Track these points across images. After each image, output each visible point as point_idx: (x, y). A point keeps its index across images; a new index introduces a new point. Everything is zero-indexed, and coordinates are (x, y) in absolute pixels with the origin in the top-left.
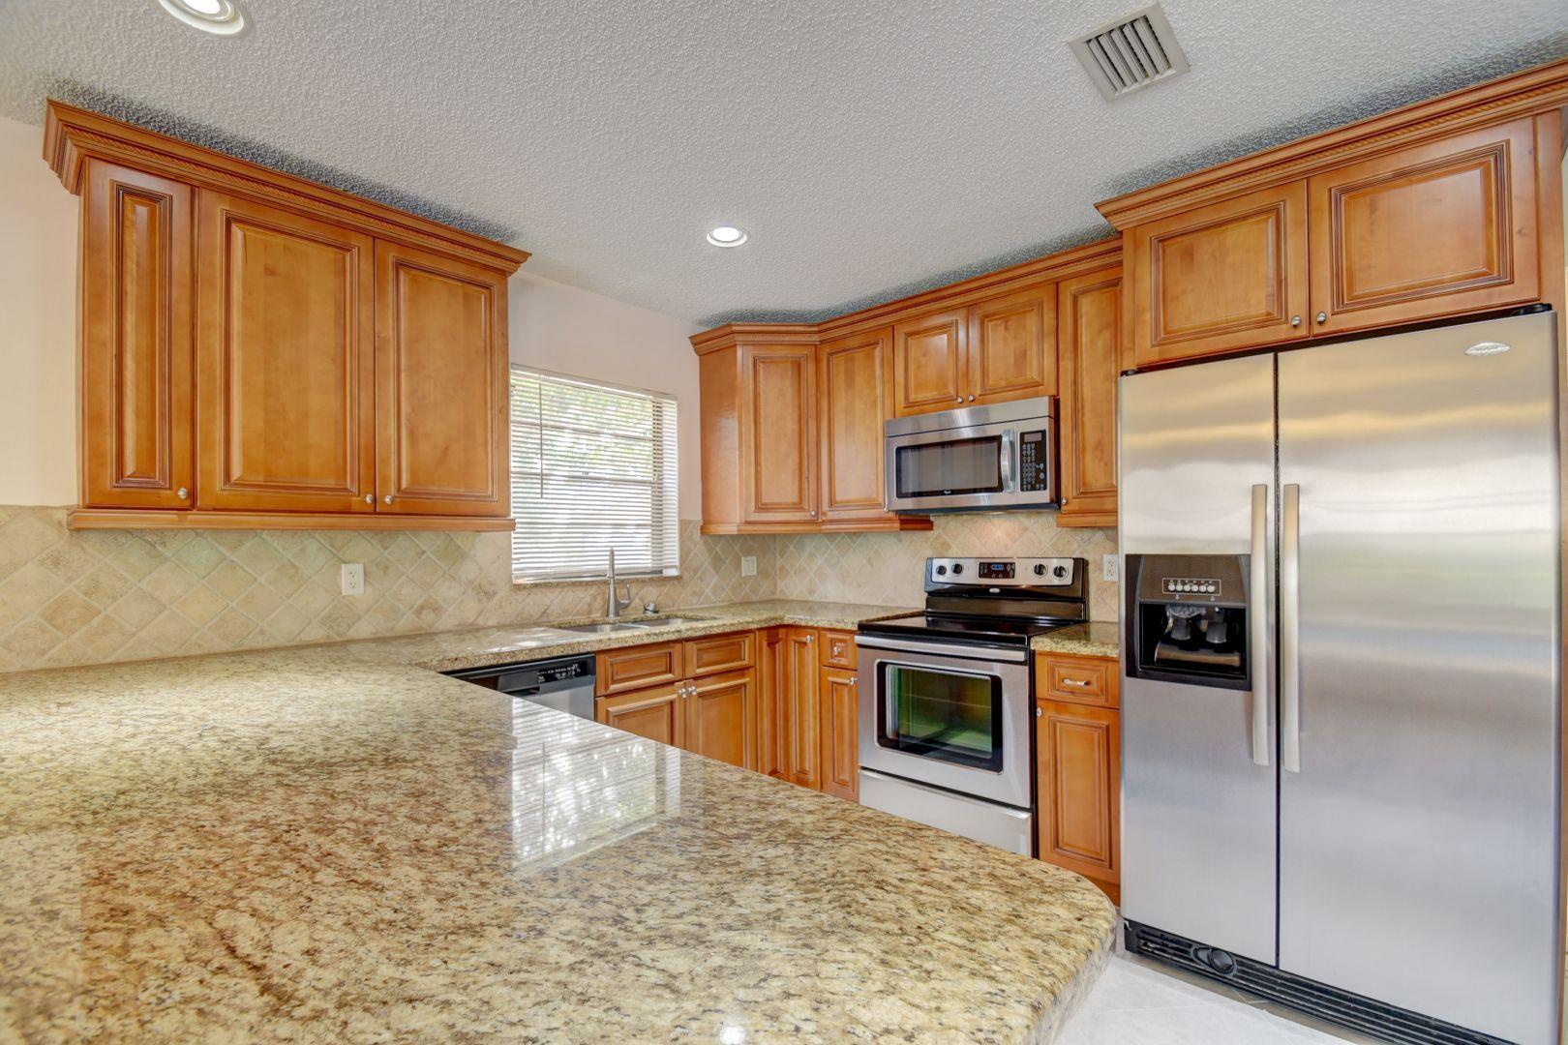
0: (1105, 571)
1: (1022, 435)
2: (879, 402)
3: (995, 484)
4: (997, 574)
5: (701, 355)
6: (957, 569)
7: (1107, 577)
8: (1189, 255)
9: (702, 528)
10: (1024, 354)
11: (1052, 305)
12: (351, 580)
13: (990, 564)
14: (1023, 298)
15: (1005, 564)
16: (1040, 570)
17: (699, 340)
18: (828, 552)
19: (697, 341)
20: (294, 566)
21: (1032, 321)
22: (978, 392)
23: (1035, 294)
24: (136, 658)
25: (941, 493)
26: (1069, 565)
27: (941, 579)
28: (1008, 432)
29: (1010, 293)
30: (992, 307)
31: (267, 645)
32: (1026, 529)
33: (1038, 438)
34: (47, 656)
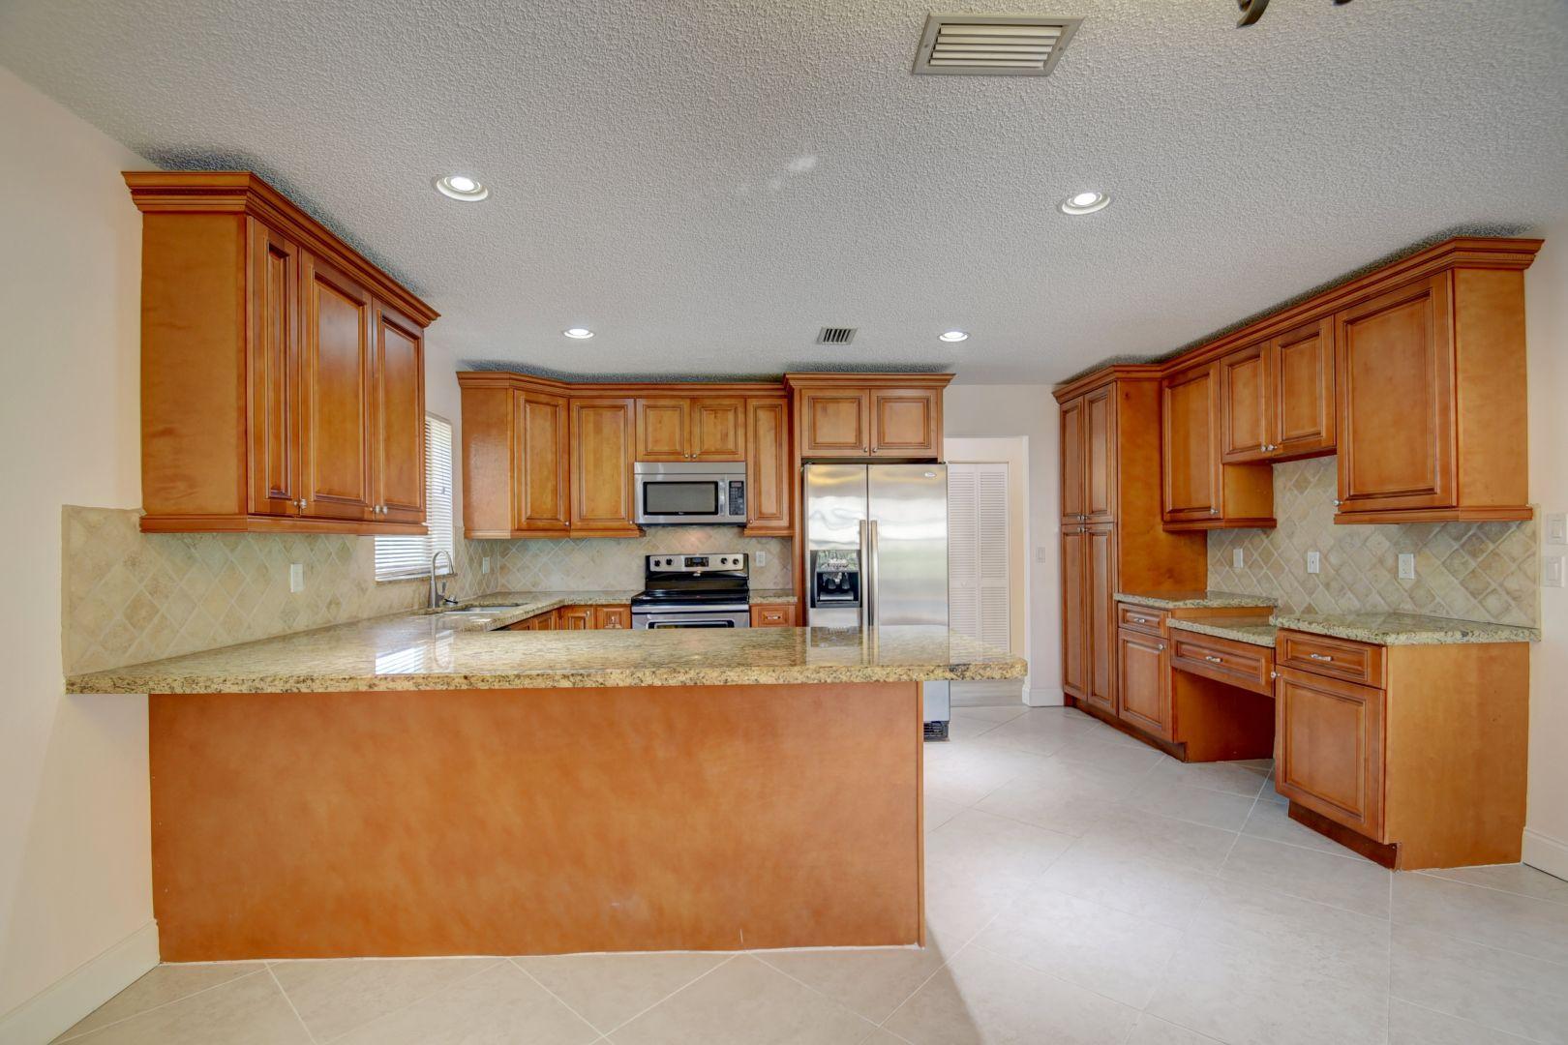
0: (757, 560)
1: (730, 482)
2: (622, 448)
3: (713, 510)
4: (697, 564)
5: (463, 388)
6: (669, 562)
7: (758, 564)
8: (825, 409)
9: (465, 534)
10: (727, 435)
11: (743, 410)
12: (295, 578)
13: (691, 559)
14: (726, 402)
15: (702, 558)
16: (724, 561)
17: (464, 376)
18: (553, 552)
19: (462, 377)
20: (266, 567)
21: (731, 416)
22: (698, 451)
23: (733, 401)
24: (181, 653)
25: (676, 514)
26: (740, 557)
27: (657, 569)
28: (723, 480)
29: (718, 397)
30: (708, 402)
31: (253, 638)
32: (711, 537)
33: (740, 485)
34: (128, 654)
